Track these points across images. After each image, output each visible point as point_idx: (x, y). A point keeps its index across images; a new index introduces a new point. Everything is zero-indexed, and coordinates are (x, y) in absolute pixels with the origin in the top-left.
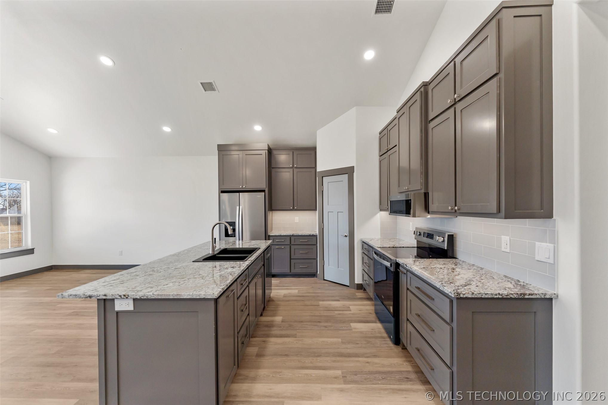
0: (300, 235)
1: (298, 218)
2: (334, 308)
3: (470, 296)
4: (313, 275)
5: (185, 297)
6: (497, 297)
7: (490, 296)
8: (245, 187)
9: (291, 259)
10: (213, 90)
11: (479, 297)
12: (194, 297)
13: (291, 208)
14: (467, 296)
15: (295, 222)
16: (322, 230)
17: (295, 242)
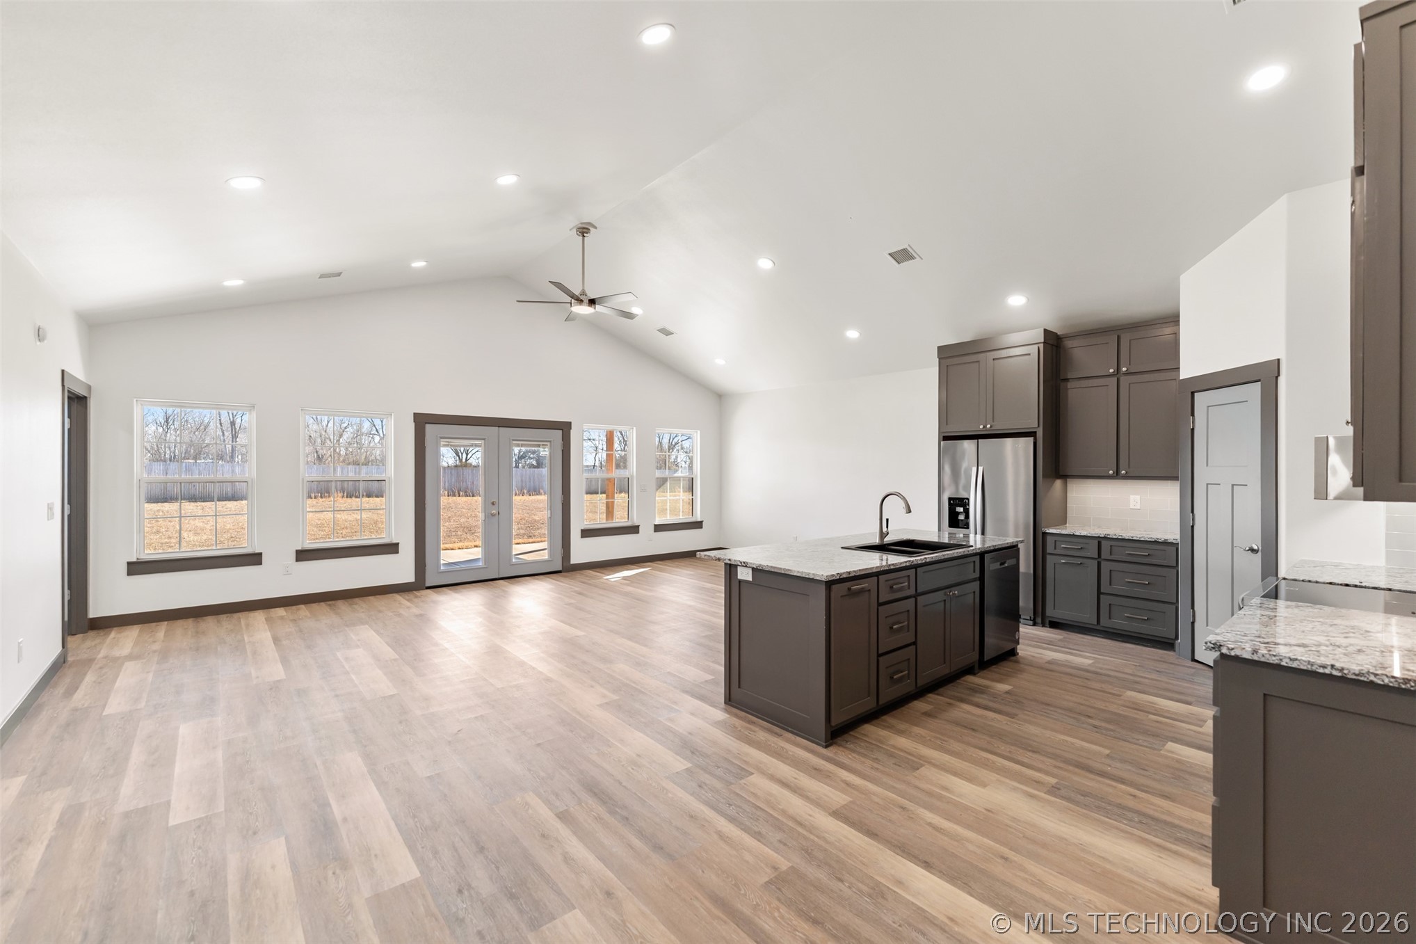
0: (1127, 538)
1: (1138, 498)
2: (1156, 710)
3: (1246, 655)
4: (1168, 644)
5: (795, 574)
6: (1327, 671)
7: (1304, 666)
8: (991, 427)
9: (1099, 593)
10: (912, 258)
11: (1272, 662)
12: (804, 576)
13: (1111, 472)
14: (1238, 654)
15: (1131, 507)
16: (1189, 531)
17: (1111, 554)
